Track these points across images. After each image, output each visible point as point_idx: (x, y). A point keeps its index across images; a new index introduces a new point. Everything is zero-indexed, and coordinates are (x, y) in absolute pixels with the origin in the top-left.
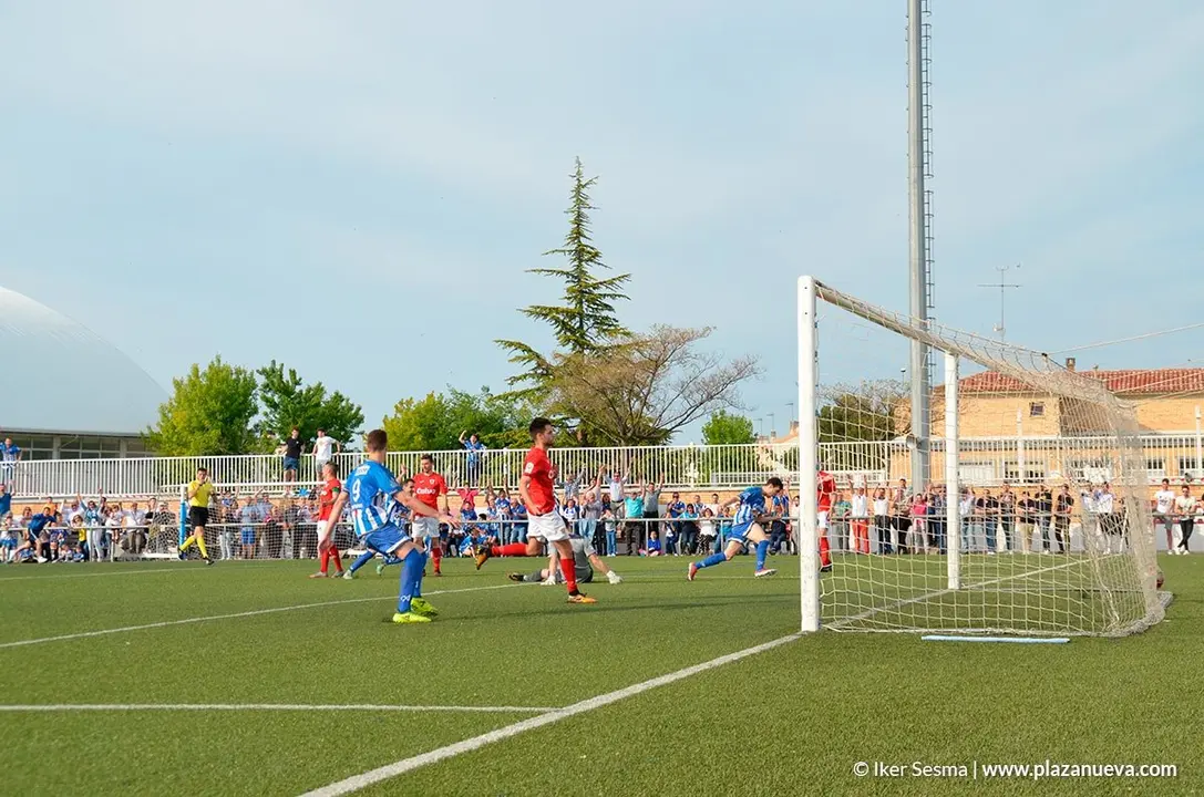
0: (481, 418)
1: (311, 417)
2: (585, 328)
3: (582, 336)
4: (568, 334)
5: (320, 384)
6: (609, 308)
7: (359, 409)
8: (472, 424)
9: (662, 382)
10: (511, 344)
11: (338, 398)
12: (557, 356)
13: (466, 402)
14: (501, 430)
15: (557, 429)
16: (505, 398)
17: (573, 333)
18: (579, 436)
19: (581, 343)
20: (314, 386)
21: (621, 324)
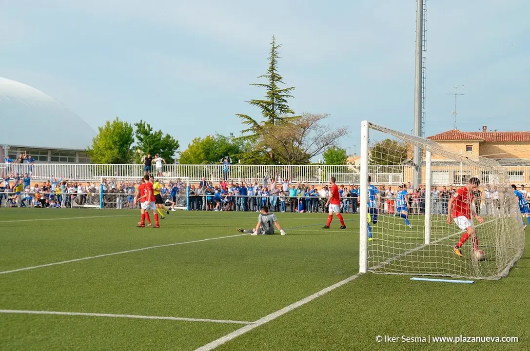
0: (230, 147)
1: (157, 145)
2: (275, 109)
3: (273, 113)
4: (267, 112)
5: (160, 130)
6: (285, 101)
7: (177, 142)
8: (226, 149)
9: (307, 137)
10: (243, 116)
11: (168, 137)
12: (262, 121)
13: (223, 140)
14: (238, 152)
15: (262, 153)
16: (240, 138)
17: (269, 112)
18: (271, 156)
19: (272, 115)
20: (157, 131)
21: (290, 108)
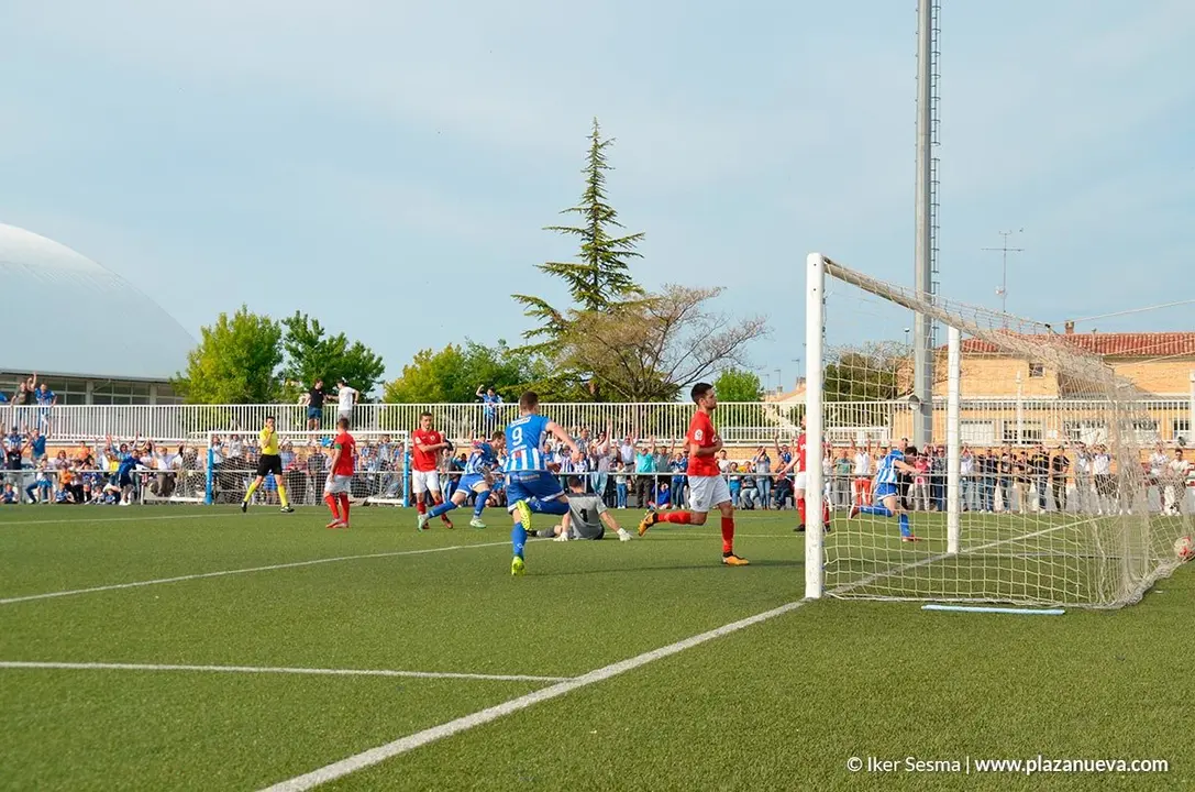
0: (498, 370)
1: (333, 367)
2: (600, 284)
3: (597, 292)
4: (583, 290)
5: (343, 334)
6: (623, 265)
7: (380, 359)
8: (489, 376)
9: (673, 340)
10: (528, 299)
11: (360, 348)
12: (572, 311)
13: (483, 355)
14: (516, 383)
15: (571, 383)
16: (521, 351)
17: (588, 289)
18: (592, 390)
19: (595, 299)
20: (336, 336)
21: (634, 282)
